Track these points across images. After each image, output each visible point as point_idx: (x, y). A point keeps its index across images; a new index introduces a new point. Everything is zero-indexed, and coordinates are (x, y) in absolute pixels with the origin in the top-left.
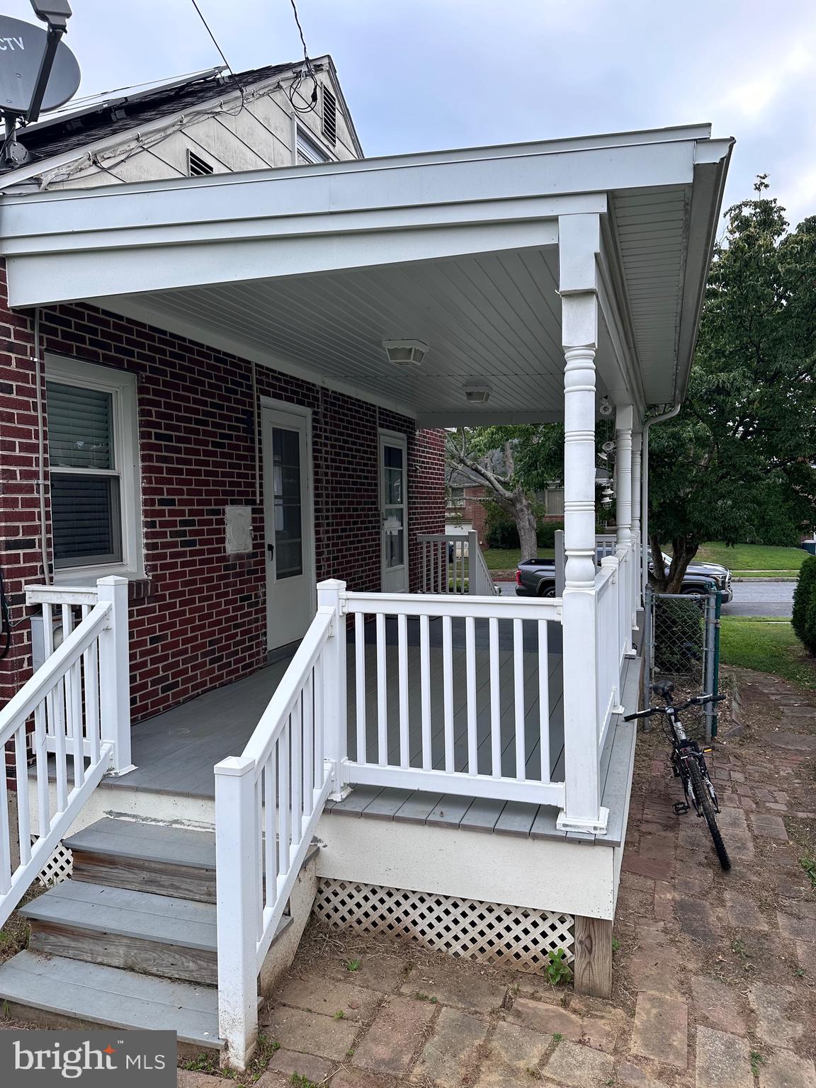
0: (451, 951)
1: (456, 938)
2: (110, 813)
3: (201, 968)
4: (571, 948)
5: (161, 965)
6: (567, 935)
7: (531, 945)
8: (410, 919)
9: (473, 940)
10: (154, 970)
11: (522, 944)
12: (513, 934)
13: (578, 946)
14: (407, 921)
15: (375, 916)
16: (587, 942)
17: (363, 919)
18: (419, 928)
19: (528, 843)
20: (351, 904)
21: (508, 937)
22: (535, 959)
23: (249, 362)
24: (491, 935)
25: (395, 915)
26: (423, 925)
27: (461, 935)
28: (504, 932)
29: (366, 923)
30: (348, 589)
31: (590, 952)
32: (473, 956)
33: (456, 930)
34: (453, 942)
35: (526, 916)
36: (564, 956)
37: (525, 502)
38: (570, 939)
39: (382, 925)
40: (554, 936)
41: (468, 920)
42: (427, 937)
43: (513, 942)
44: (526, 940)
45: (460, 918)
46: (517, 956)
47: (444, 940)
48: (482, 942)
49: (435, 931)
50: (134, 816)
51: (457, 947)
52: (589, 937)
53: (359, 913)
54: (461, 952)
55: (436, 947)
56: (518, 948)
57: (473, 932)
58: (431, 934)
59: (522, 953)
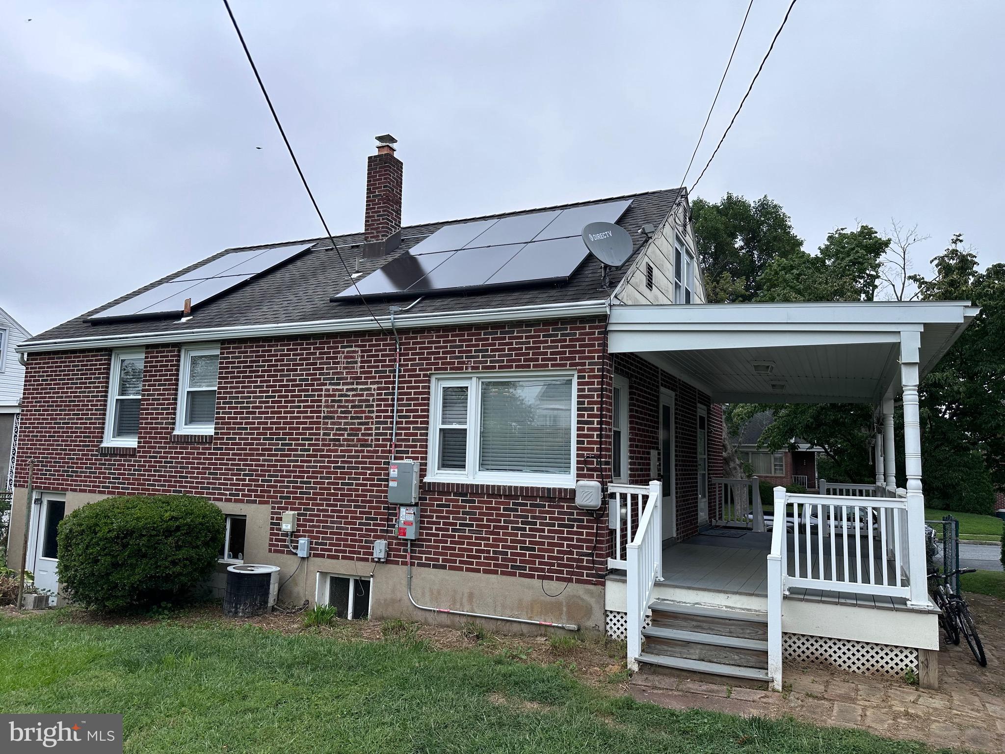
0: (851, 670)
1: (854, 663)
2: (658, 599)
3: (741, 658)
4: (917, 666)
5: (719, 658)
6: (914, 660)
7: (895, 666)
8: (828, 654)
9: (863, 664)
10: (715, 660)
11: (890, 666)
12: (885, 661)
13: (920, 664)
14: (826, 655)
15: (808, 653)
16: (926, 663)
17: (802, 654)
18: (833, 659)
19: (894, 613)
20: (795, 647)
21: (882, 662)
22: (897, 673)
23: (657, 368)
24: (873, 661)
25: (819, 652)
26: (835, 657)
27: (856, 661)
28: (880, 660)
29: (803, 656)
30: (787, 492)
31: (927, 667)
32: (863, 673)
33: (854, 659)
34: (852, 665)
35: (892, 651)
36: (913, 671)
37: (738, 462)
38: (916, 663)
39: (812, 657)
40: (907, 661)
41: (861, 654)
42: (838, 663)
43: (885, 665)
44: (892, 664)
45: (856, 653)
46: (887, 672)
47: (847, 665)
48: (868, 665)
49: (842, 660)
50: (672, 601)
51: (854, 668)
52: (927, 659)
53: (799, 651)
54: (857, 670)
55: (842, 668)
56: (887, 668)
57: (863, 660)
58: (840, 661)
59: (890, 670)
